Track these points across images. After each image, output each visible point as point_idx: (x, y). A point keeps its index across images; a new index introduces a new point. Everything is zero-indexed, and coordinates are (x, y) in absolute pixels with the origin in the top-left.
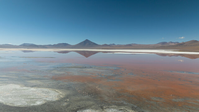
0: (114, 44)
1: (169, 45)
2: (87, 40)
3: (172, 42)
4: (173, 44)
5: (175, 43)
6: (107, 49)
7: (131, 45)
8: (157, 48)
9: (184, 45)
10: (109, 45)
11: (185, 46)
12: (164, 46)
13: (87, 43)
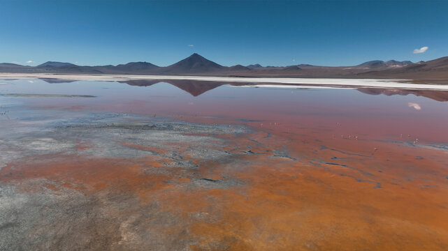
0: (258, 66)
1: (389, 68)
2: (195, 55)
3: (394, 62)
4: (398, 66)
5: (401, 63)
6: (240, 77)
7: (298, 68)
8: (358, 74)
9: (423, 68)
10: (246, 68)
11: (427, 70)
12: (375, 69)
13: (195, 63)
